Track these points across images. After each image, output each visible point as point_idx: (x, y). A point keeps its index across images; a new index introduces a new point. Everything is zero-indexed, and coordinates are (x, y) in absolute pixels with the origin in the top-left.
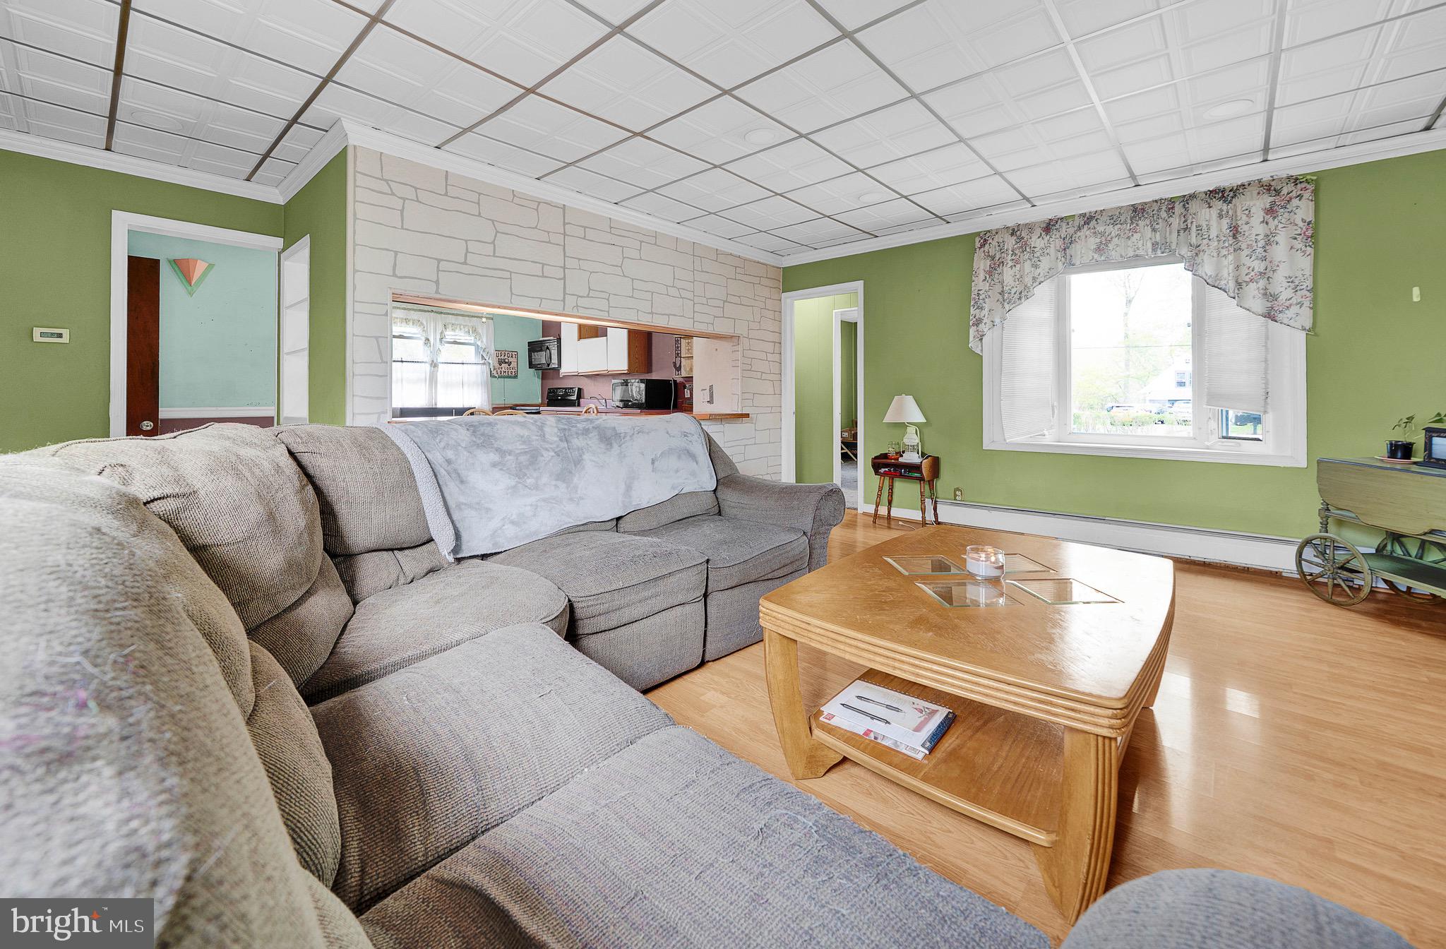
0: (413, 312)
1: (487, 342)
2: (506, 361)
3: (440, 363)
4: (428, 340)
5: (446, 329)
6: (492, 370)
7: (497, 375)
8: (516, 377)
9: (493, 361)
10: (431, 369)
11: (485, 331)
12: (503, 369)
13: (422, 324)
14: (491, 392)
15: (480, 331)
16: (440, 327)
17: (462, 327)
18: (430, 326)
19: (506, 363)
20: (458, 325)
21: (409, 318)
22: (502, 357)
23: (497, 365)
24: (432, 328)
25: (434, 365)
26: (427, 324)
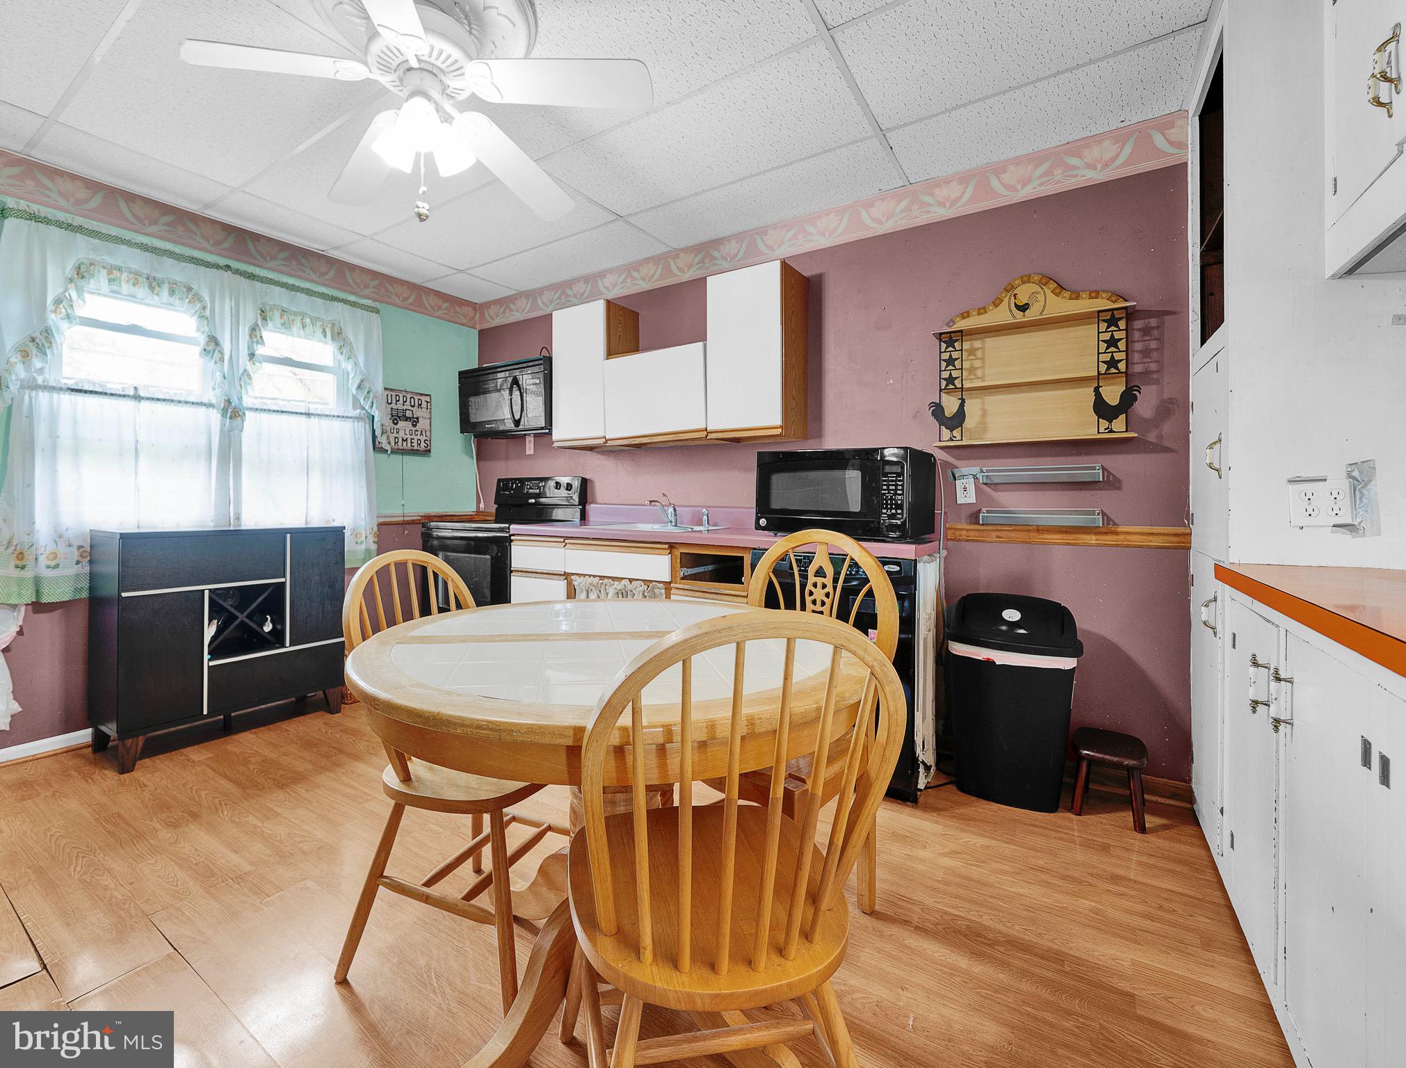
0: (170, 261)
1: (366, 365)
2: (408, 414)
3: (250, 409)
4: (217, 343)
5: (264, 319)
6: (378, 433)
7: (388, 448)
8: (427, 452)
9: (380, 415)
10: (223, 425)
11: (361, 337)
12: (401, 434)
13: (197, 297)
14: (376, 485)
15: (351, 337)
16: (249, 314)
17: (308, 321)
18: (222, 309)
19: (407, 419)
20: (295, 314)
21: (158, 275)
22: (400, 406)
23: (388, 423)
24: (227, 309)
25: (233, 412)
26: (213, 302)
